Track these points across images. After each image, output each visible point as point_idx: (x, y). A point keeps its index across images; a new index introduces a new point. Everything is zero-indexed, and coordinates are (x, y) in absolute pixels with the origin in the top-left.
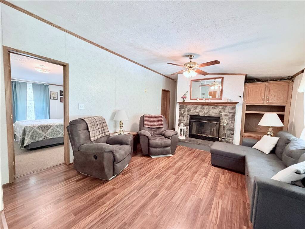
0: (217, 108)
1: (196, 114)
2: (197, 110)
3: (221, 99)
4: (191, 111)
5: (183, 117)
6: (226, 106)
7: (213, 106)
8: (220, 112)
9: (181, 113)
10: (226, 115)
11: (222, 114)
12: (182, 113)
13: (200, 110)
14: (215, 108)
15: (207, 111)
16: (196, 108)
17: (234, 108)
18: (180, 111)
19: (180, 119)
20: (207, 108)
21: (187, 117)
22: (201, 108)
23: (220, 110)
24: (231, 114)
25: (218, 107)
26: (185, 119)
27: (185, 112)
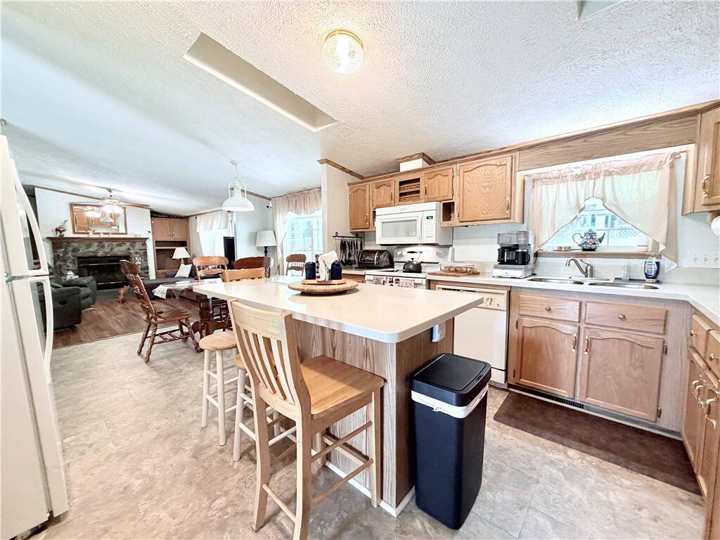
0: (123, 245)
1: (90, 254)
3: (126, 234)
5: (65, 261)
6: (135, 243)
8: (129, 249)
10: (137, 253)
11: (131, 251)
13: (96, 248)
14: (120, 246)
15: (109, 250)
16: (89, 246)
17: (145, 244)
18: (54, 252)
20: (108, 246)
22: (98, 246)
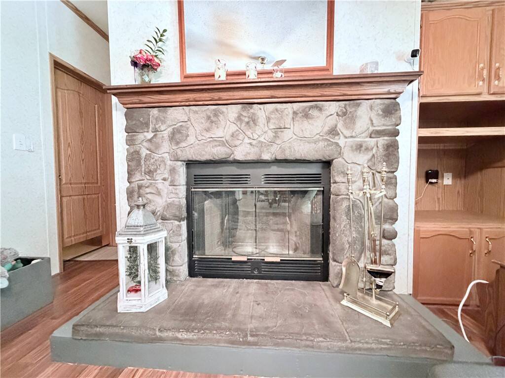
1: (215, 150)
2: (218, 133)
4: (191, 139)
5: (151, 173)
8: (333, 132)
9: (138, 153)
10: (359, 147)
12: (144, 152)
13: (234, 128)
14: (307, 116)
18: (130, 142)
19: (135, 185)
20: (268, 120)
21: (173, 171)
22: (239, 118)
23: (331, 122)
25: (320, 109)
26: (164, 187)
27: (158, 147)
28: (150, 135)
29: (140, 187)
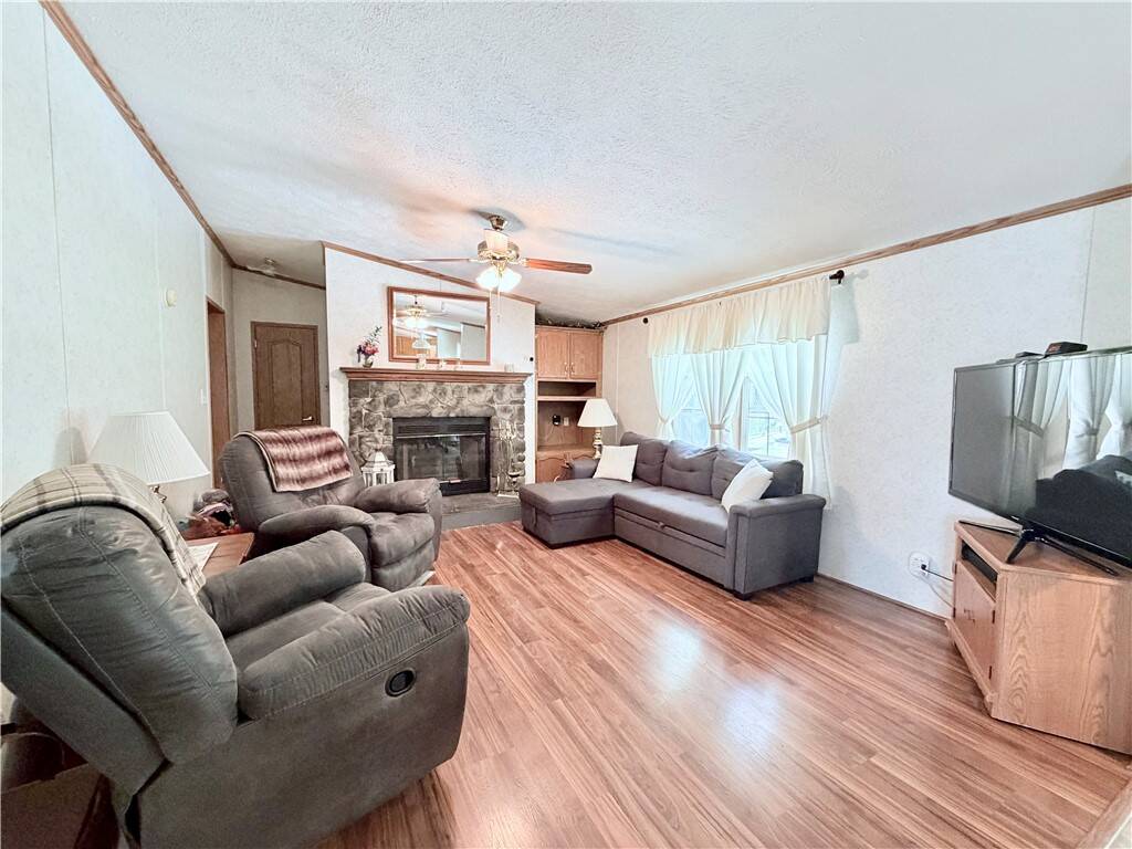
0: (481, 389)
1: (419, 411)
2: (421, 400)
3: (487, 363)
4: (402, 404)
5: (370, 427)
6: (502, 384)
7: (470, 385)
8: (491, 401)
9: (360, 412)
10: (505, 410)
11: (496, 406)
12: (364, 412)
13: (431, 397)
14: (476, 391)
15: (454, 402)
16: (417, 392)
17: (521, 389)
18: (353, 404)
19: (356, 436)
20: (453, 392)
21: (387, 425)
22: (435, 391)
23: (490, 395)
24: (517, 406)
25: (484, 387)
26: (380, 437)
27: (375, 408)
28: (369, 400)
29: (361, 437)
